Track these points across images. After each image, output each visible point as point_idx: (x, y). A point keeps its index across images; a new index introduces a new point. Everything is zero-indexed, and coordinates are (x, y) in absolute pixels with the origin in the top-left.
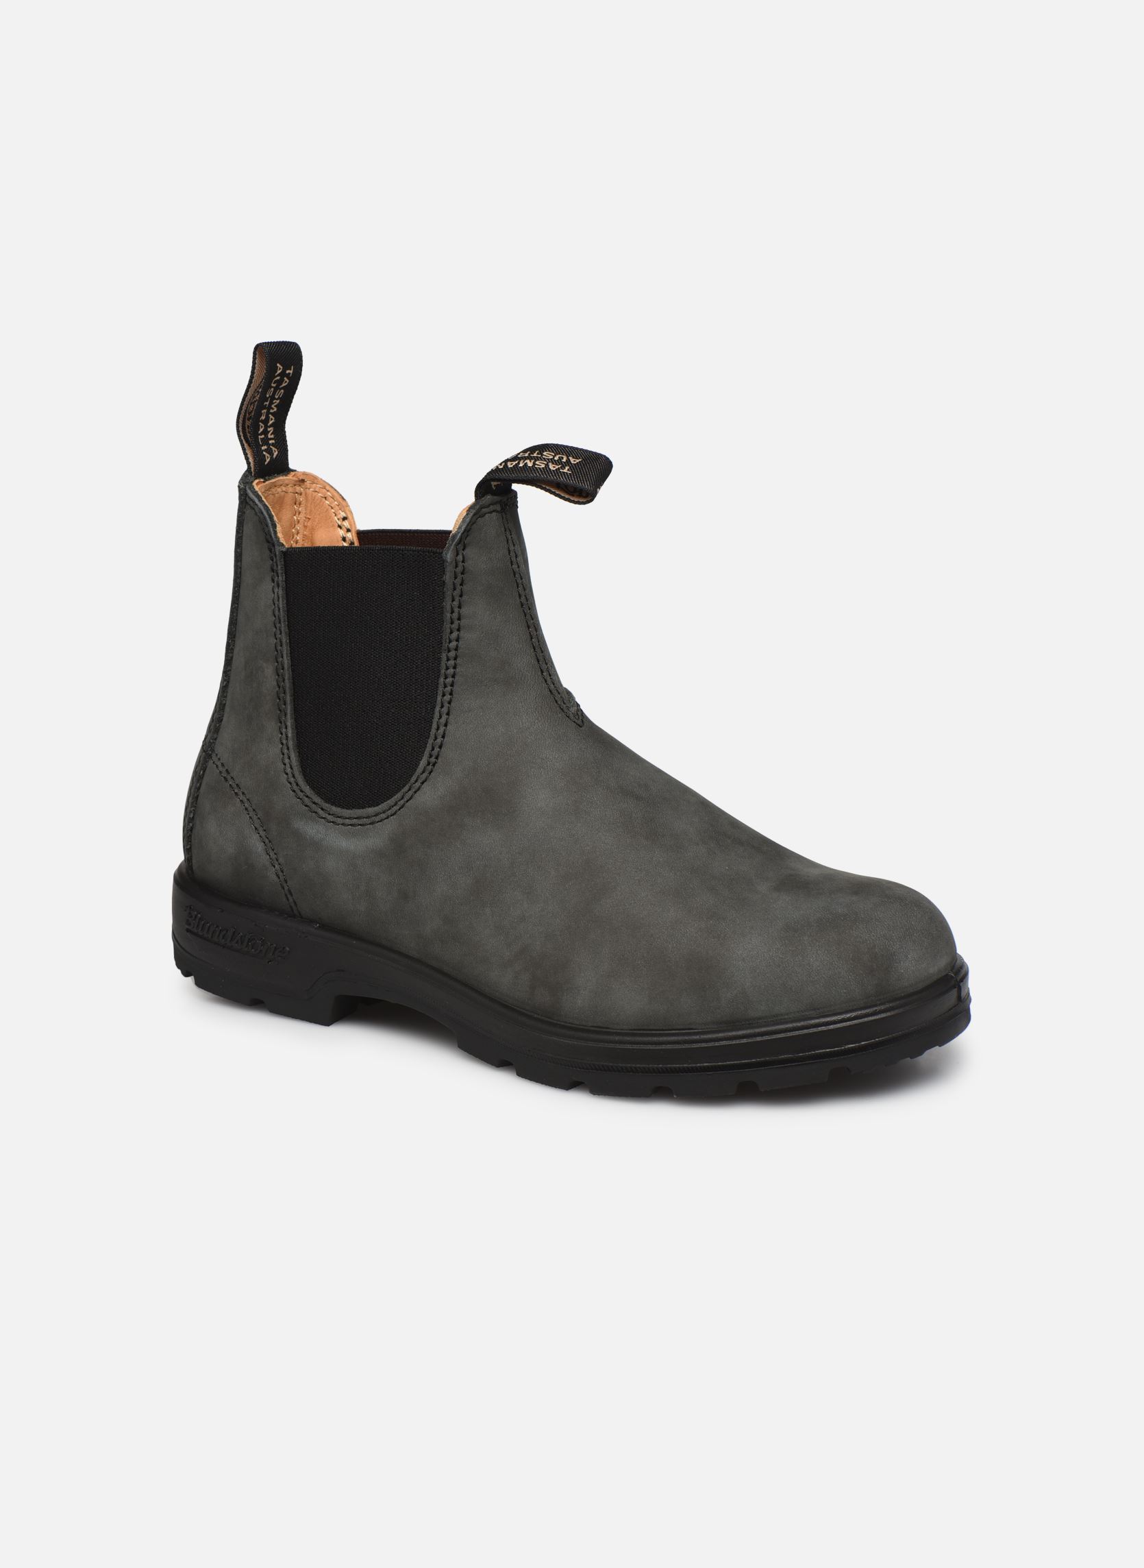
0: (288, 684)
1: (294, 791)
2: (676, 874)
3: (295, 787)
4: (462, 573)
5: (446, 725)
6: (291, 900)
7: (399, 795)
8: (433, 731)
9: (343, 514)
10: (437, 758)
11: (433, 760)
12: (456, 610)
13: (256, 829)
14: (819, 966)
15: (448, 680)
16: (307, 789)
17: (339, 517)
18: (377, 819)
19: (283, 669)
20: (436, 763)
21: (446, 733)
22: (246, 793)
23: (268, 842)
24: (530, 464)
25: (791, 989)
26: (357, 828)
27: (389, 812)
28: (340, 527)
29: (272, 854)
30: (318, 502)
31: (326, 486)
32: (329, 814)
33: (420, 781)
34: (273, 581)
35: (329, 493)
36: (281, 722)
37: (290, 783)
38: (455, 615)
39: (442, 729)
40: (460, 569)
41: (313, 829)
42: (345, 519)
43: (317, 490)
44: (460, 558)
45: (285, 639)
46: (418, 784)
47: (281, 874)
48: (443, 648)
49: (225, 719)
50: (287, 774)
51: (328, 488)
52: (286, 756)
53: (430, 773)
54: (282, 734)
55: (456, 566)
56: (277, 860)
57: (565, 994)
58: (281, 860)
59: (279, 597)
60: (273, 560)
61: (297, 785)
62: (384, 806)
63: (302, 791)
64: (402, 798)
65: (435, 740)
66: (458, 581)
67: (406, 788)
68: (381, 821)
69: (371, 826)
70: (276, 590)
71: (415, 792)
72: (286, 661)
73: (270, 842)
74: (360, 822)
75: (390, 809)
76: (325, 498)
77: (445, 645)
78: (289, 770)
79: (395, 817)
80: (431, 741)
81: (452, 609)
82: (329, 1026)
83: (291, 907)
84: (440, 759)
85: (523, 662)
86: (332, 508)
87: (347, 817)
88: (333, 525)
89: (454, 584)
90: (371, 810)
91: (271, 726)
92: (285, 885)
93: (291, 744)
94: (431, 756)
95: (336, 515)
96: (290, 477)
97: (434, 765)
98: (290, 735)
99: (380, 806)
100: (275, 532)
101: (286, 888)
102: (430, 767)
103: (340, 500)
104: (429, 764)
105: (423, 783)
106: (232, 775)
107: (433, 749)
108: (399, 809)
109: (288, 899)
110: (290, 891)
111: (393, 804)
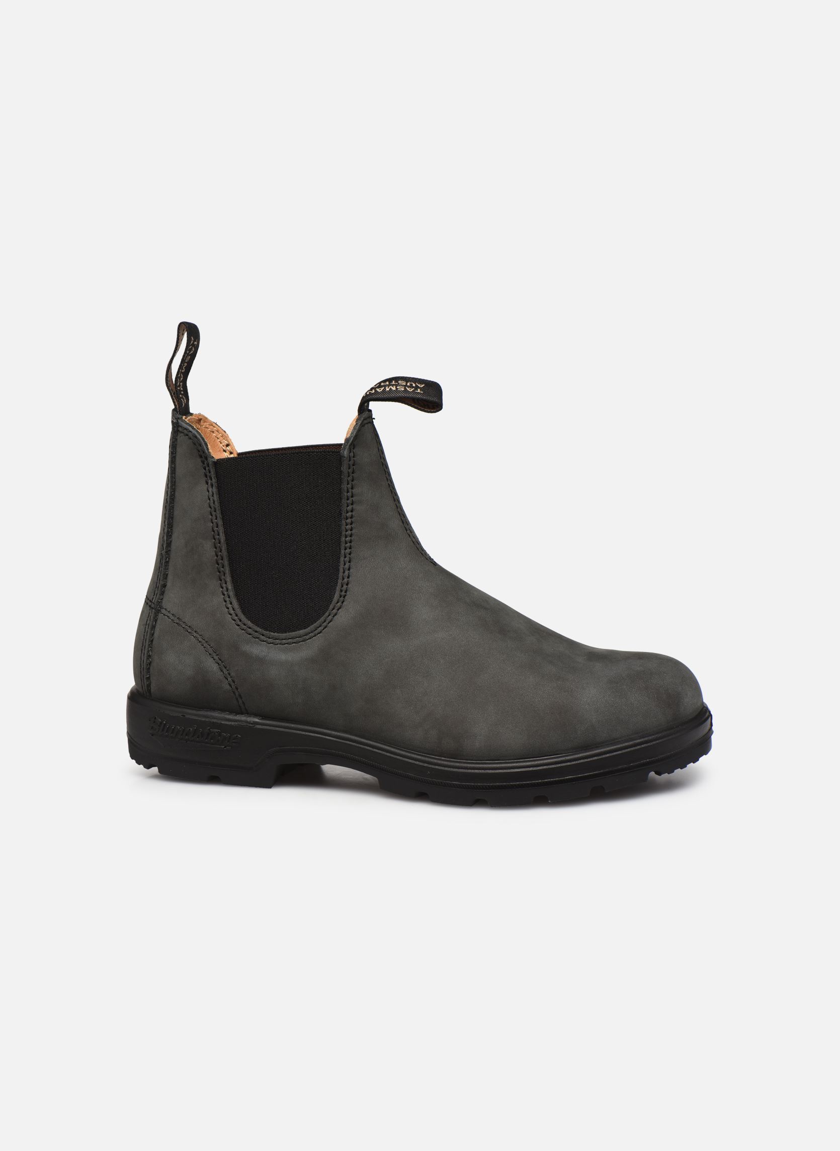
0: (225, 553)
1: (238, 625)
2: (525, 655)
3: (239, 623)
4: (353, 465)
5: (349, 569)
6: (240, 702)
7: (322, 619)
8: (341, 574)
9: (226, 442)
10: (346, 592)
11: (343, 593)
12: (350, 490)
13: (210, 654)
14: (637, 704)
15: (347, 539)
16: (249, 623)
17: (223, 444)
18: (307, 637)
19: (220, 543)
20: (345, 595)
21: (350, 574)
22: (198, 631)
23: (221, 663)
24: (394, 388)
25: (622, 721)
26: (292, 645)
27: (316, 632)
28: (225, 451)
29: (225, 670)
30: (208, 435)
31: (213, 424)
32: (269, 638)
33: (336, 609)
34: (207, 483)
35: (215, 428)
36: (221, 580)
37: (234, 620)
38: (350, 494)
39: (347, 572)
40: (351, 462)
41: (259, 650)
42: (228, 445)
43: (207, 426)
44: (352, 454)
45: (220, 522)
46: (335, 611)
47: (232, 684)
48: (342, 517)
49: (169, 584)
50: (231, 614)
51: (214, 425)
52: (228, 602)
53: (343, 603)
54: (223, 588)
55: (350, 461)
56: (229, 674)
57: (466, 740)
58: (232, 674)
59: (213, 493)
60: (205, 469)
61: (240, 621)
62: (312, 627)
63: (245, 625)
64: (325, 621)
65: (343, 580)
66: (350, 471)
67: (327, 614)
68: (310, 639)
69: (303, 643)
70: (210, 490)
71: (334, 616)
72: (222, 538)
73: (222, 662)
74: (295, 640)
75: (316, 629)
76: (213, 432)
77: (344, 514)
78: (232, 612)
79: (321, 634)
80: (340, 581)
81: (348, 490)
82: (271, 788)
83: (240, 706)
84: (348, 593)
85: (395, 524)
86: (218, 438)
87: (284, 638)
88: (220, 451)
89: (348, 472)
90: (302, 632)
91: (214, 584)
92: (236, 691)
93: (231, 593)
94: (341, 591)
95: (221, 443)
96: (193, 417)
97: (344, 597)
98: (230, 588)
99: (309, 628)
100: (208, 449)
101: (237, 694)
102: (342, 598)
103: (224, 433)
104: (341, 597)
105: (338, 610)
106: (183, 620)
107: (342, 586)
108: (324, 629)
109: (238, 702)
110: (240, 696)
111: (318, 626)
